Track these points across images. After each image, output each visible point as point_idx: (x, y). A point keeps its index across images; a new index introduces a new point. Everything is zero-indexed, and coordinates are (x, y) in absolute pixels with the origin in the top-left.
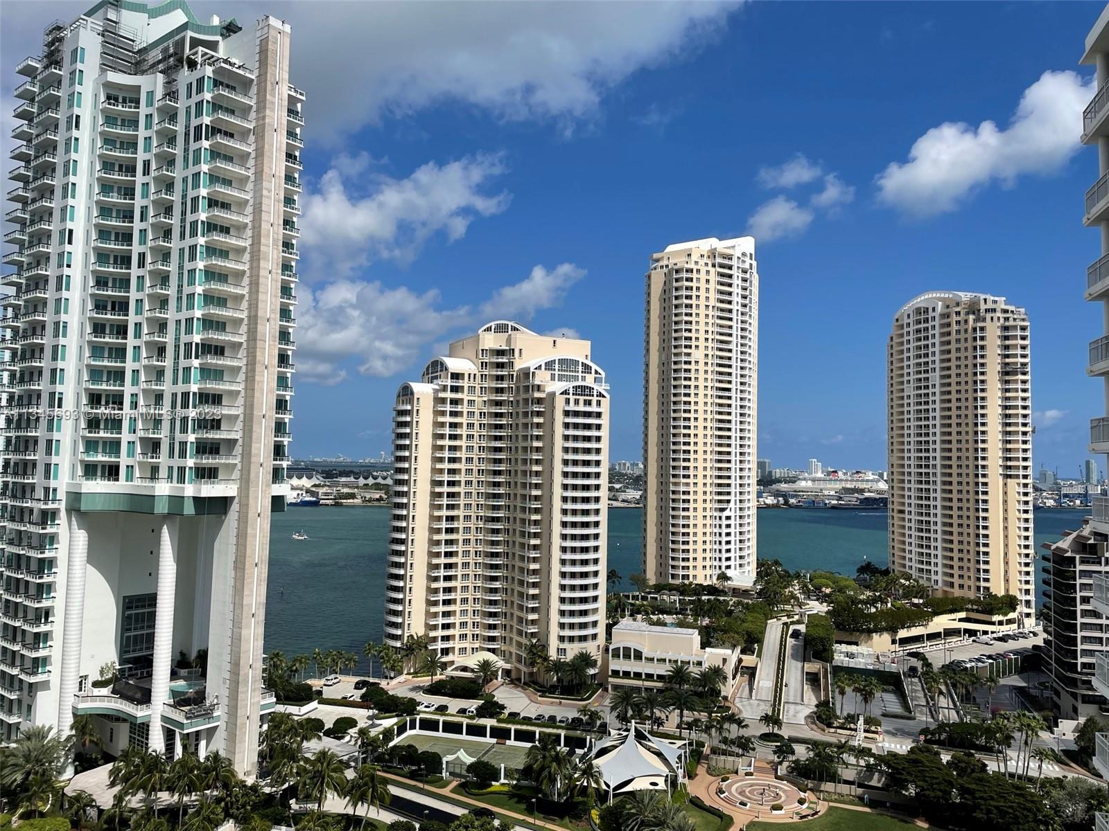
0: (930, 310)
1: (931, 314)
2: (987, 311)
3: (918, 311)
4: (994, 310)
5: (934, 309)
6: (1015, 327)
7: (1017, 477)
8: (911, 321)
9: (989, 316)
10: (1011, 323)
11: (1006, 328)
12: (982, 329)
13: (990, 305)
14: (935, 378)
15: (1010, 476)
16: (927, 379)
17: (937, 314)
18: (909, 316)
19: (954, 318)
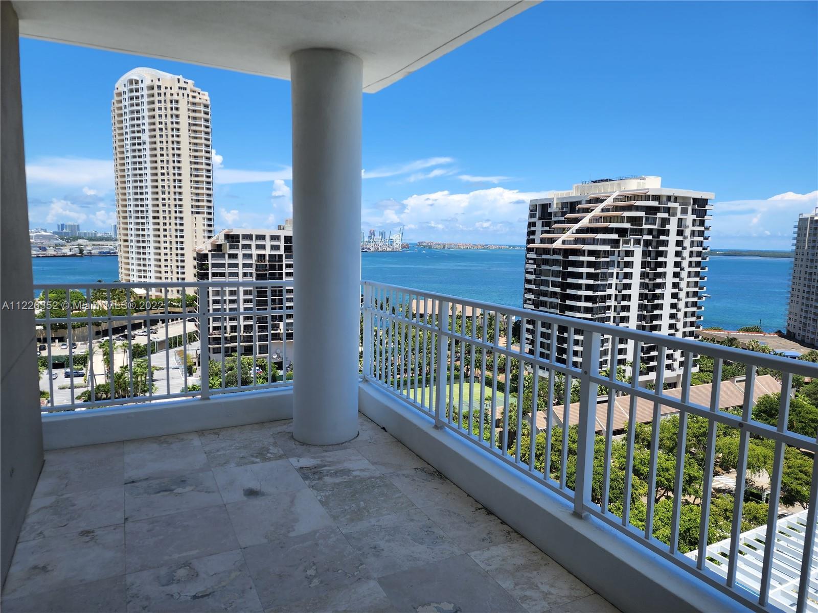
0: (140, 82)
1: (140, 85)
2: (180, 88)
3: (131, 82)
4: (185, 89)
5: (142, 81)
6: (200, 104)
7: (203, 213)
8: (126, 89)
9: (181, 92)
10: (197, 100)
11: (194, 104)
12: (177, 102)
13: (182, 85)
14: (145, 137)
15: (198, 213)
16: (139, 138)
17: (144, 85)
18: (125, 85)
19: (156, 91)
